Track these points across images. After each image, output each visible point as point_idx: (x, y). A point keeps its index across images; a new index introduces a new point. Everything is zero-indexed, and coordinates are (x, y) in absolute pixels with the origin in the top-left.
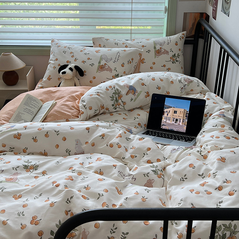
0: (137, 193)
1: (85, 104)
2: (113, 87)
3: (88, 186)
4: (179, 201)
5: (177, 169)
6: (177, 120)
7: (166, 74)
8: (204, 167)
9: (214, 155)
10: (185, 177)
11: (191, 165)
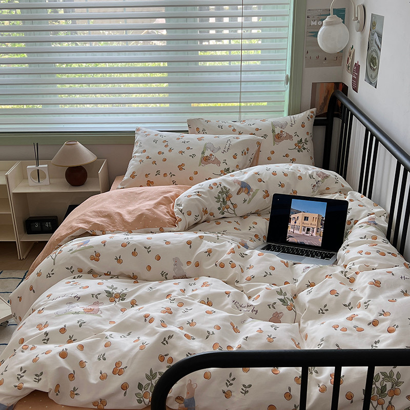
0: (261, 331)
1: (181, 208)
2: (218, 184)
3: (192, 321)
4: (319, 341)
5: (313, 298)
6: (308, 230)
7: (291, 167)
8: (352, 295)
9: (364, 278)
10: (326, 308)
11: (332, 292)
